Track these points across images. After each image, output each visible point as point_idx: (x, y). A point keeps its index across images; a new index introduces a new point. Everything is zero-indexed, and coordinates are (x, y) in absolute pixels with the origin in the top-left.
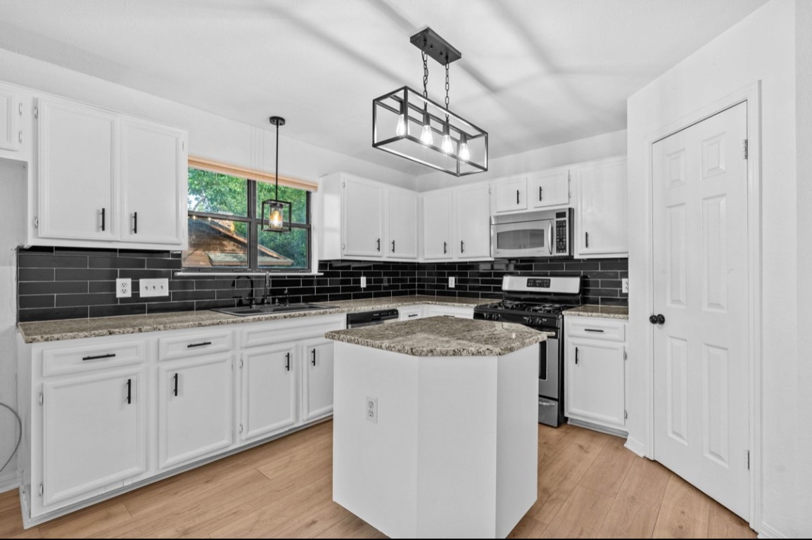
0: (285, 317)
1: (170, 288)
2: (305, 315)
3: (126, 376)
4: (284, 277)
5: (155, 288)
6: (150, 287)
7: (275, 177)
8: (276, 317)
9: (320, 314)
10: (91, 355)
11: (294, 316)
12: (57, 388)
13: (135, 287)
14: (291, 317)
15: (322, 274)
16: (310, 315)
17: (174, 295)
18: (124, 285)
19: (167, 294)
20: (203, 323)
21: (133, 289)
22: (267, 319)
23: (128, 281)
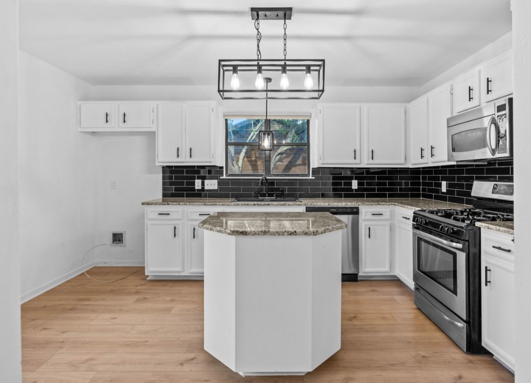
0: (254, 205)
1: (218, 185)
2: (269, 205)
3: (174, 225)
4: (285, 180)
5: (211, 185)
6: (209, 184)
7: (265, 114)
8: (248, 204)
9: (281, 205)
10: (163, 213)
11: (260, 205)
12: (152, 225)
13: (203, 184)
14: (259, 205)
15: (314, 178)
16: (273, 205)
17: (220, 189)
18: (198, 183)
19: (217, 188)
20: (207, 204)
21: (202, 185)
22: (242, 205)
23: (200, 181)
